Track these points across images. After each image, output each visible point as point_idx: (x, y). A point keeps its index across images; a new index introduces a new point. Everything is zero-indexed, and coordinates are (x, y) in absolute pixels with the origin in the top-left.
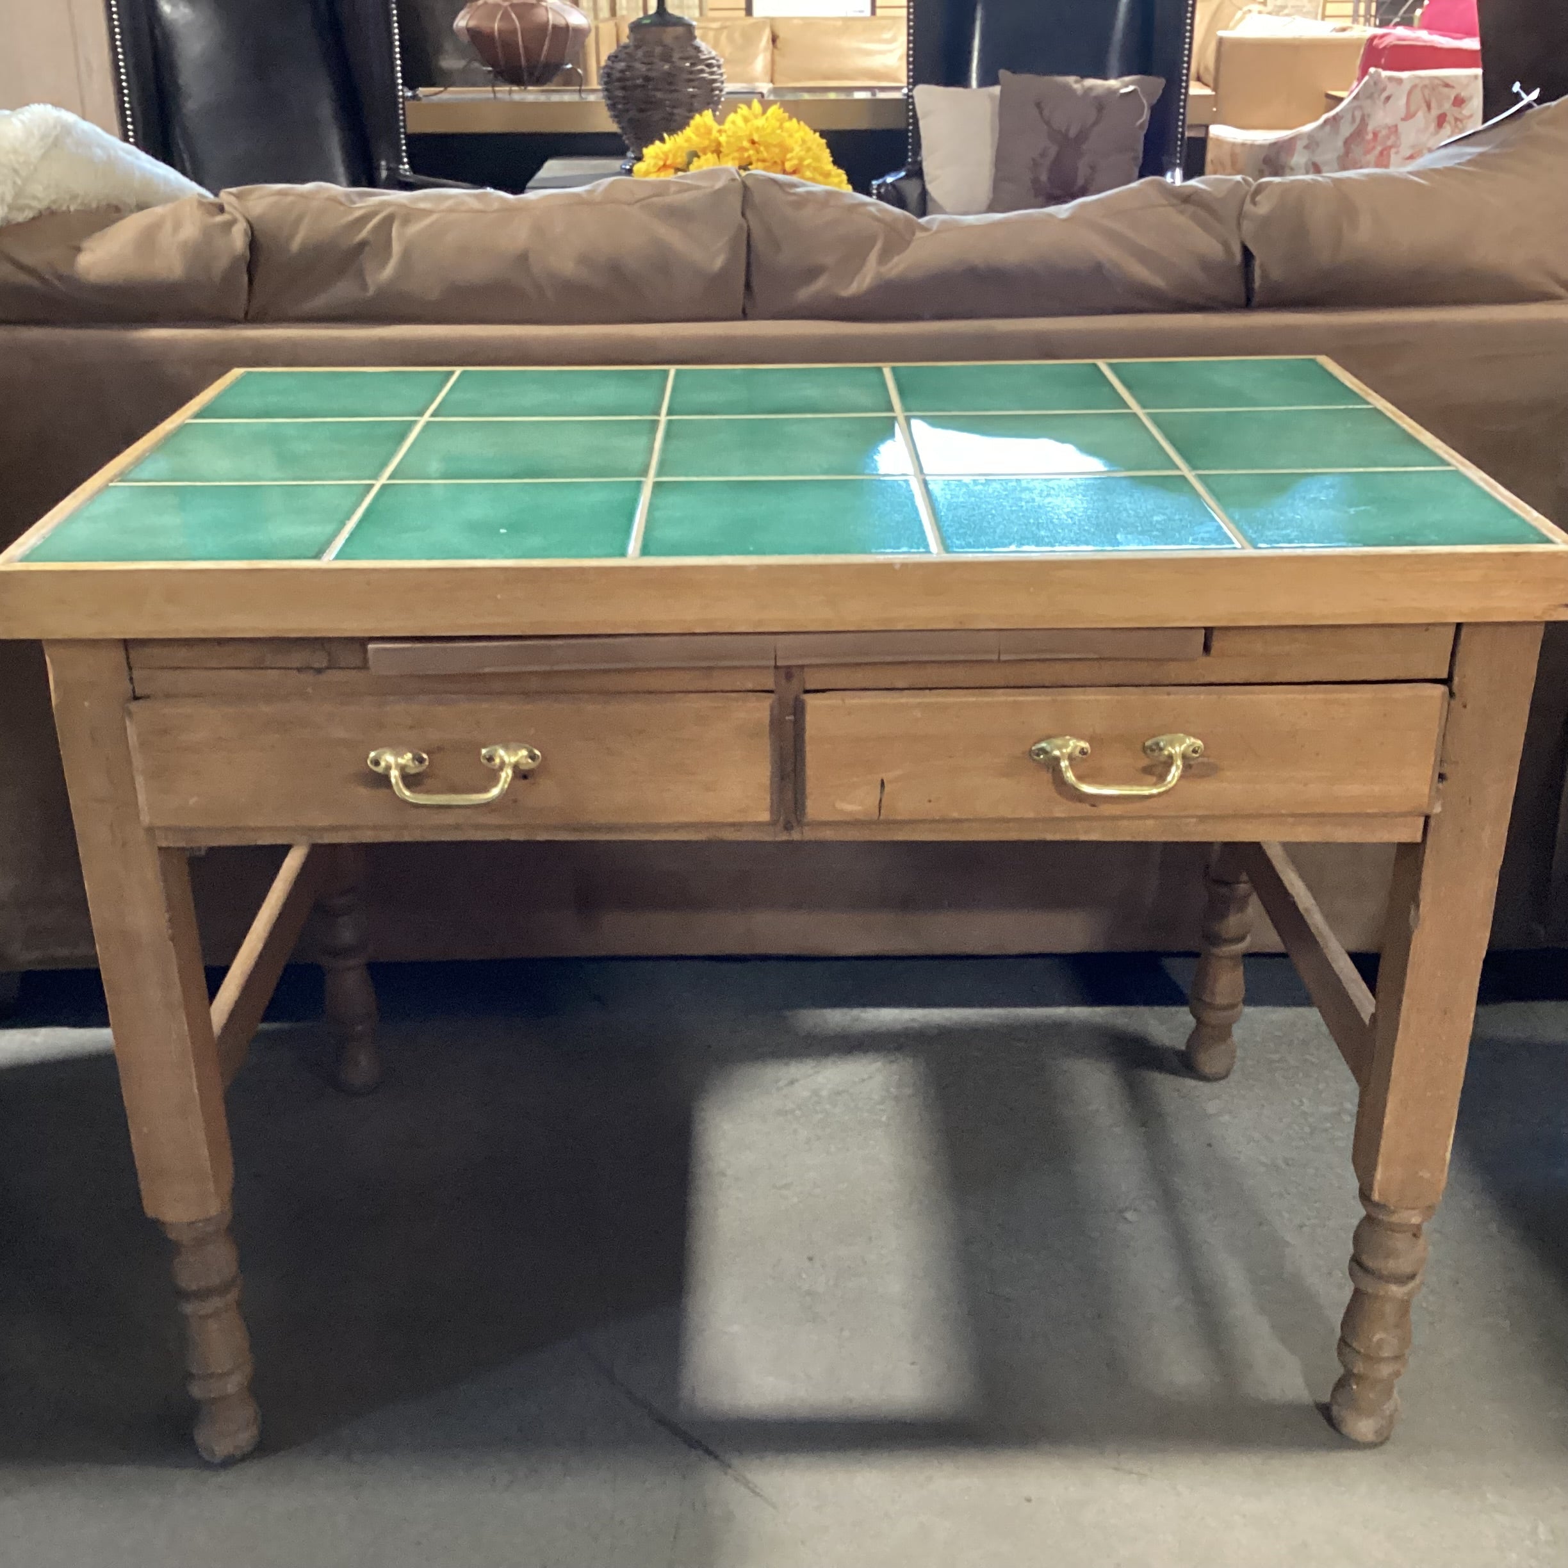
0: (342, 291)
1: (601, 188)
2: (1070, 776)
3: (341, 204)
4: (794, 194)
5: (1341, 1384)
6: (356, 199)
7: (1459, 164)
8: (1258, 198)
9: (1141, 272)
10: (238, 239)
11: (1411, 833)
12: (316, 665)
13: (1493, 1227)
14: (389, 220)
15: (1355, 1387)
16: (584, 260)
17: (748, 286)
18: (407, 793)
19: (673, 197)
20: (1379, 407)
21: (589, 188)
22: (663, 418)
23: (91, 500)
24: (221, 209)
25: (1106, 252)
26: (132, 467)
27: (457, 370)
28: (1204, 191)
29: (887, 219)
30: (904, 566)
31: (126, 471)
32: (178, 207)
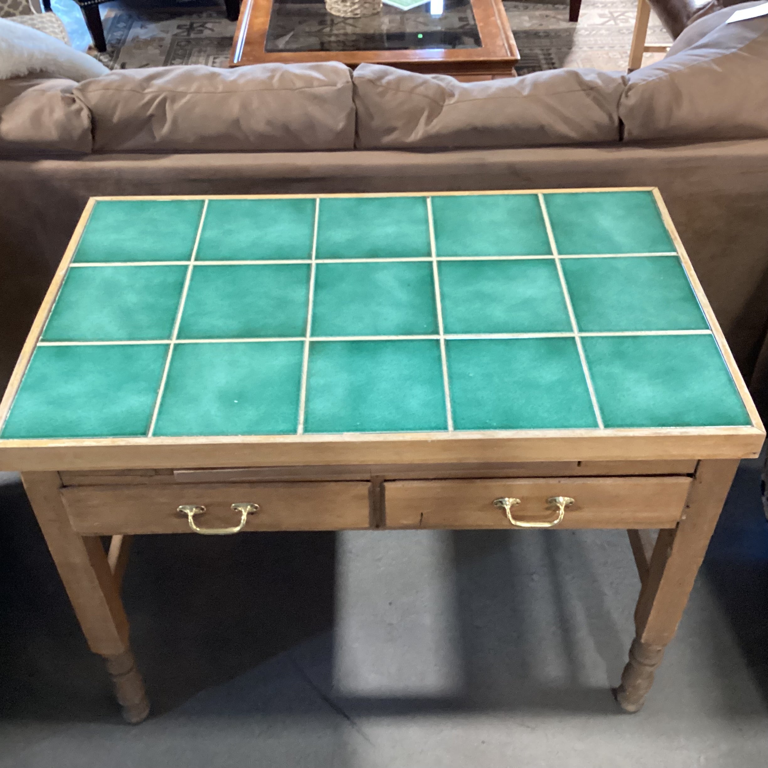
1: (277, 76)
2: (509, 516)
3: (138, 93)
4: (381, 86)
5: (622, 687)
6: (145, 85)
7: (741, 49)
8: (629, 94)
9: (564, 129)
10: (85, 119)
11: (670, 526)
12: (150, 474)
14: (164, 100)
17: (357, 133)
18: (198, 529)
19: (316, 89)
20: (680, 255)
21: (270, 74)
22: (314, 262)
23: (30, 364)
24: (74, 101)
25: (546, 119)
26: (47, 323)
27: (207, 199)
28: (601, 86)
29: (430, 94)
30: (433, 441)
31: (44, 329)
32: (51, 98)
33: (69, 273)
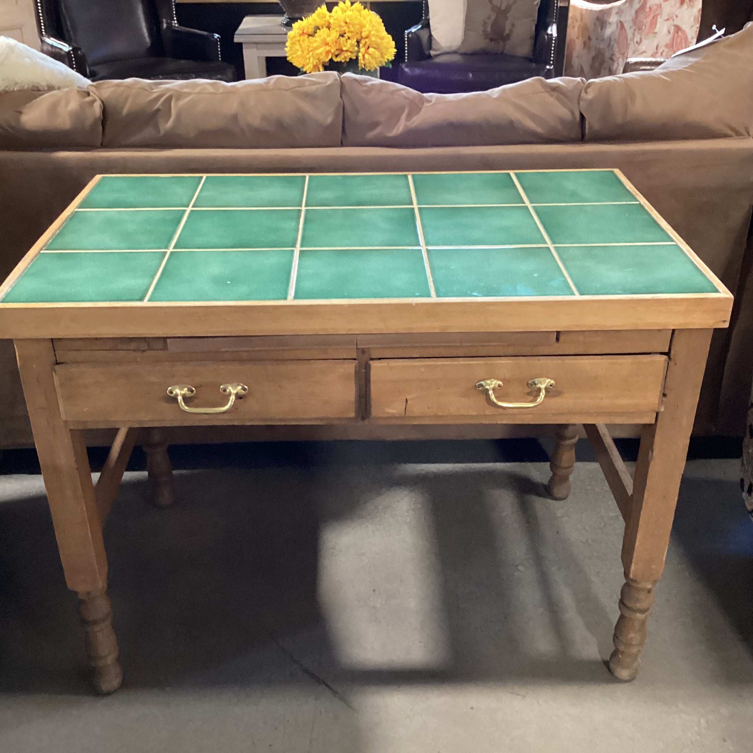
0: (148, 133)
1: (272, 82)
2: (493, 397)
3: (147, 90)
4: (366, 86)
5: (615, 654)
6: (153, 87)
7: (685, 68)
8: (588, 90)
9: (530, 124)
10: (97, 108)
11: (649, 419)
12: (143, 349)
13: (687, 574)
14: (170, 98)
15: (620, 656)
16: (264, 118)
17: (343, 130)
18: (186, 408)
19: (307, 87)
20: (642, 203)
21: (266, 81)
22: (303, 208)
23: (33, 262)
24: (88, 94)
25: (516, 116)
26: (51, 240)
27: (205, 176)
28: (562, 85)
29: (411, 97)
30: (417, 304)
31: (48, 243)
32: (67, 92)
33: (74, 215)
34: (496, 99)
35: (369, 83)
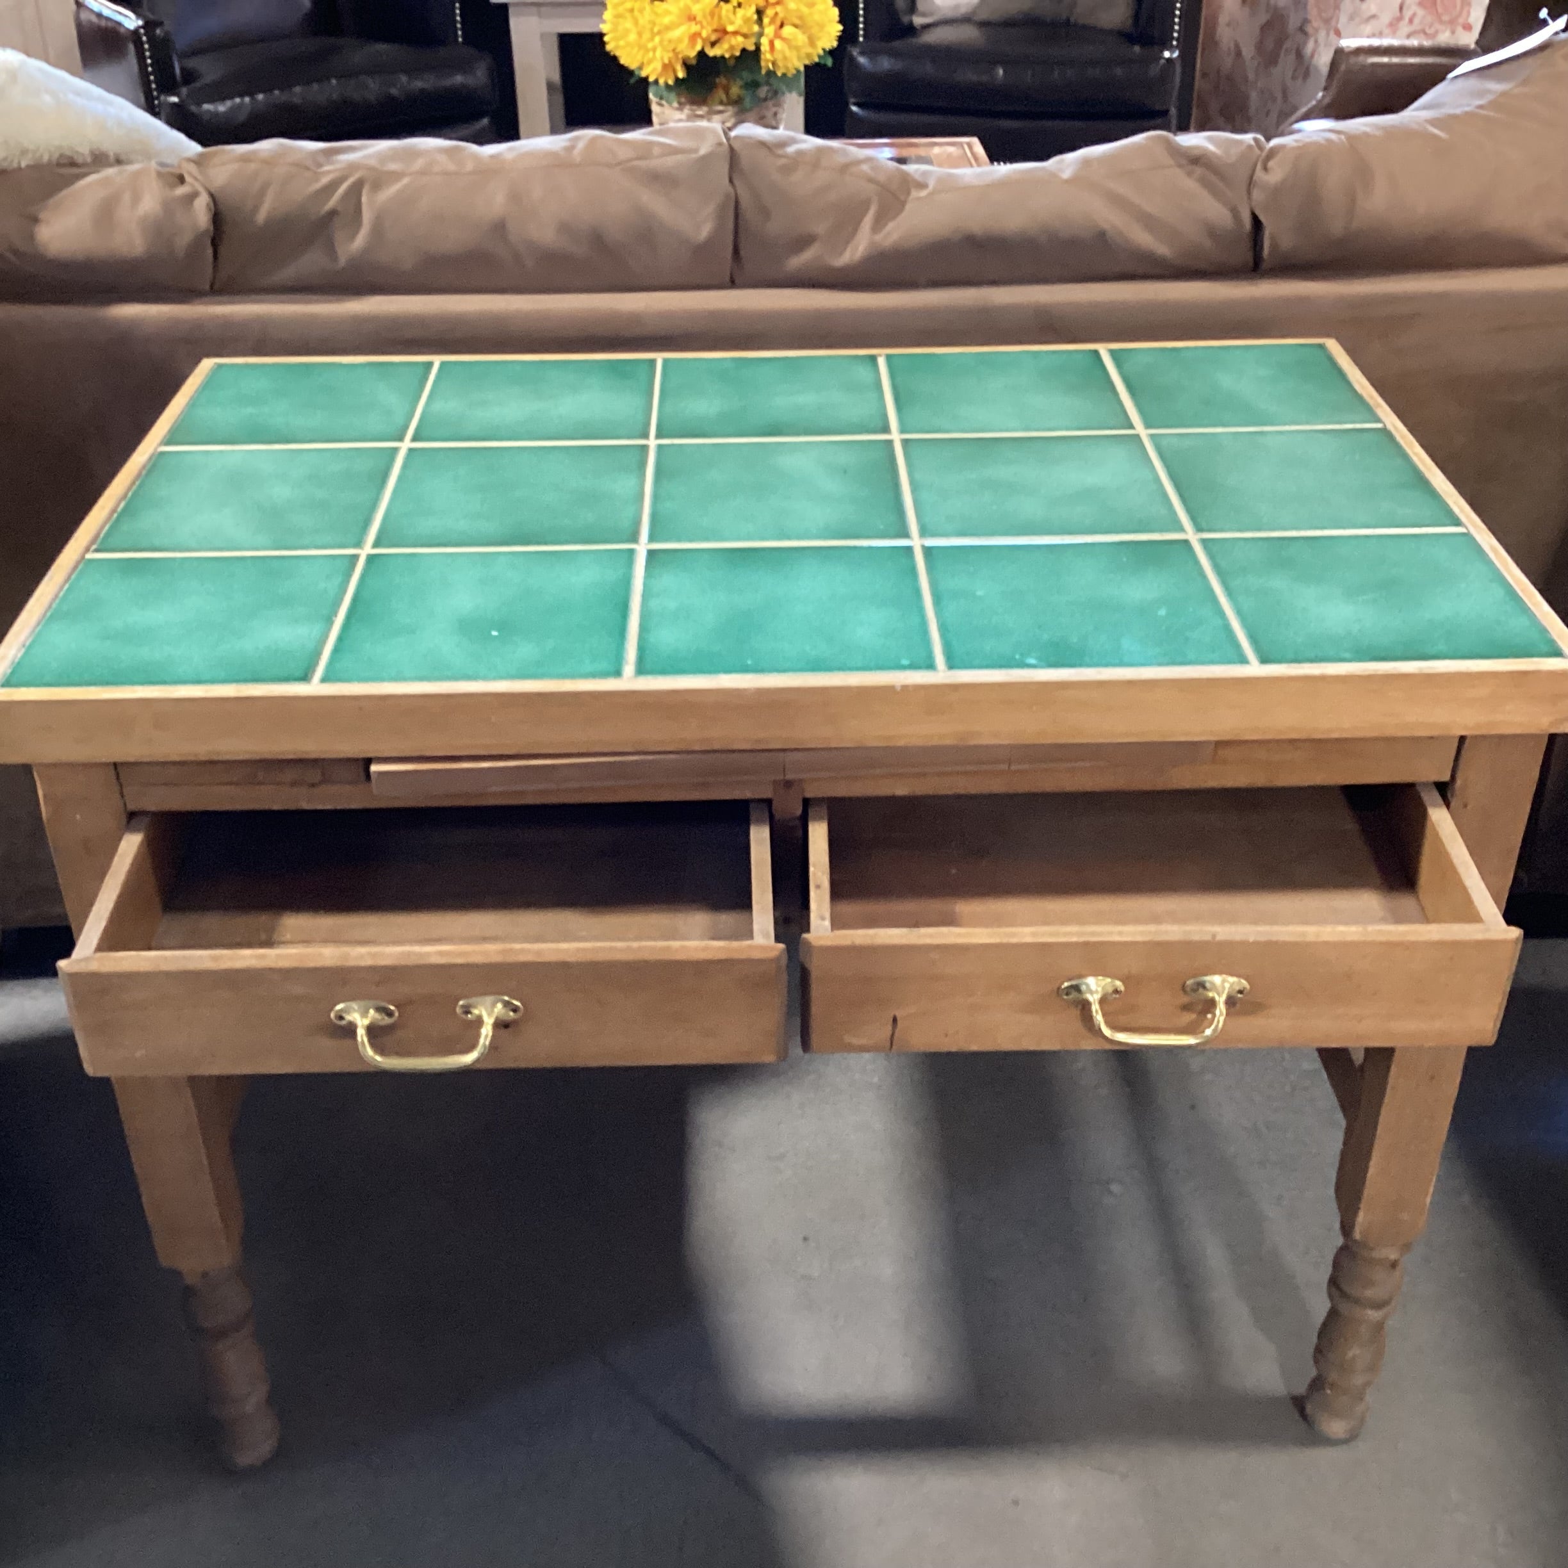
0: (310, 262)
1: (581, 145)
3: (308, 169)
4: (785, 156)
5: (1317, 1384)
6: (321, 159)
7: (1481, 107)
8: (1271, 164)
9: (1143, 239)
10: (201, 213)
12: (310, 781)
14: (357, 188)
15: (1328, 1391)
16: (564, 228)
17: (736, 251)
19: (657, 161)
20: (1390, 427)
21: (567, 144)
22: (652, 442)
23: (70, 582)
24: (181, 180)
25: (1109, 218)
26: (107, 528)
27: (437, 360)
28: (1214, 153)
29: (882, 178)
30: (905, 688)
31: (102, 535)
32: (137, 175)
33: (157, 459)
34: (1067, 181)
35: (791, 149)
